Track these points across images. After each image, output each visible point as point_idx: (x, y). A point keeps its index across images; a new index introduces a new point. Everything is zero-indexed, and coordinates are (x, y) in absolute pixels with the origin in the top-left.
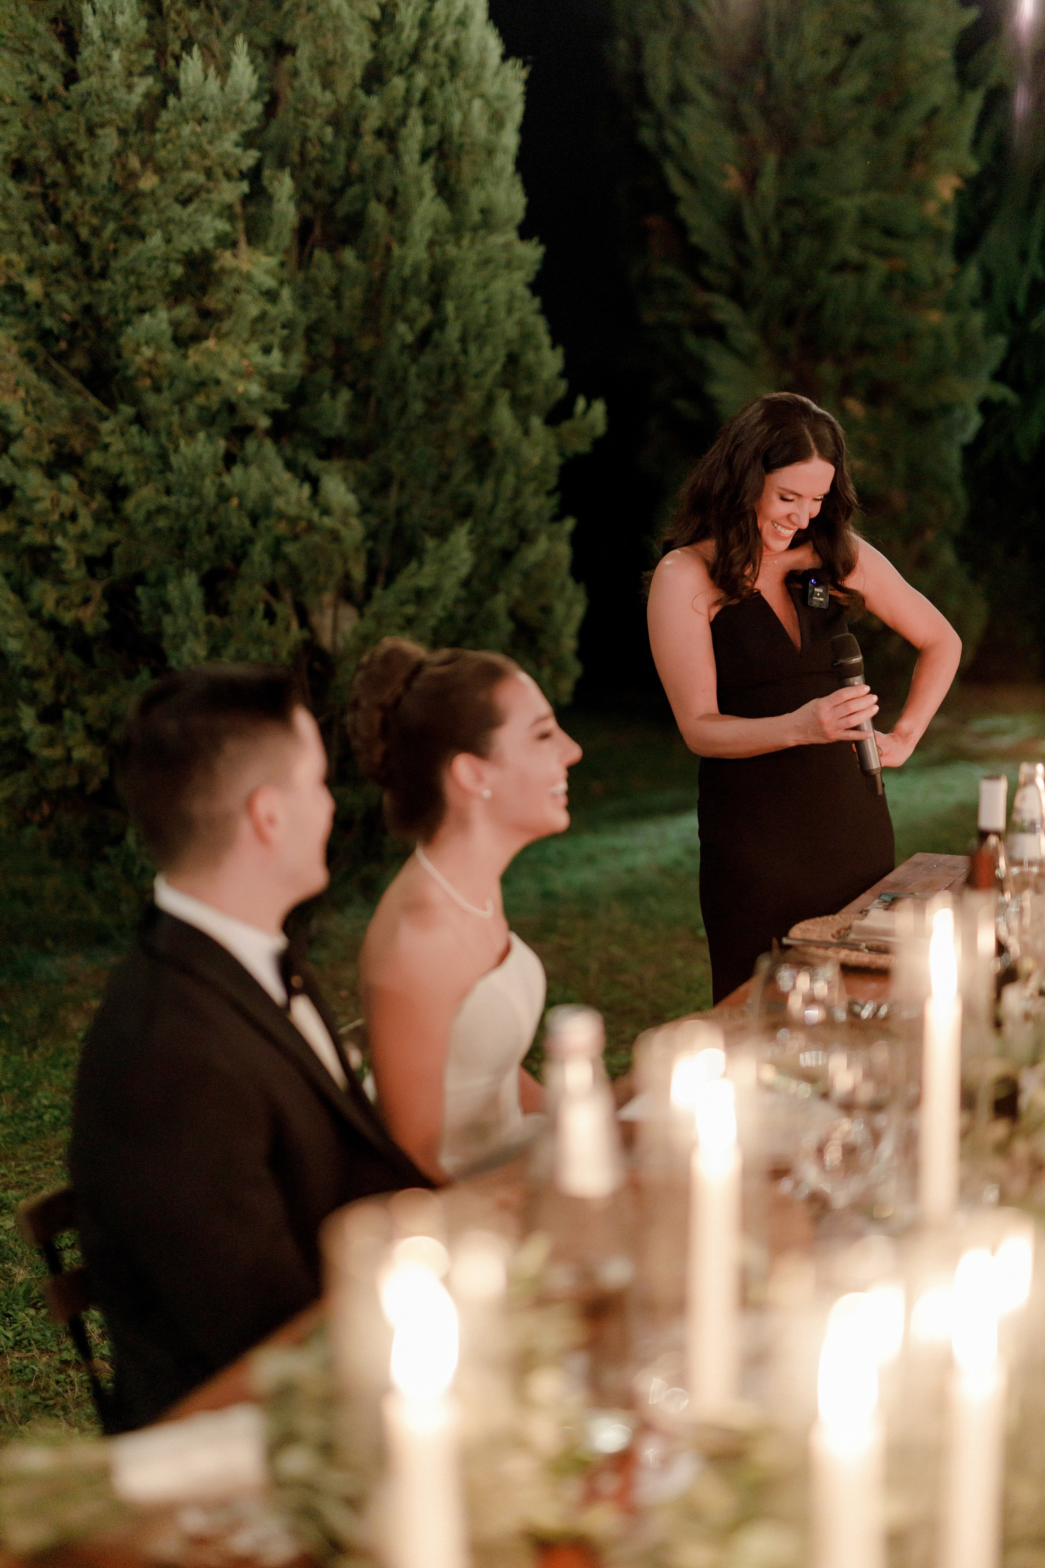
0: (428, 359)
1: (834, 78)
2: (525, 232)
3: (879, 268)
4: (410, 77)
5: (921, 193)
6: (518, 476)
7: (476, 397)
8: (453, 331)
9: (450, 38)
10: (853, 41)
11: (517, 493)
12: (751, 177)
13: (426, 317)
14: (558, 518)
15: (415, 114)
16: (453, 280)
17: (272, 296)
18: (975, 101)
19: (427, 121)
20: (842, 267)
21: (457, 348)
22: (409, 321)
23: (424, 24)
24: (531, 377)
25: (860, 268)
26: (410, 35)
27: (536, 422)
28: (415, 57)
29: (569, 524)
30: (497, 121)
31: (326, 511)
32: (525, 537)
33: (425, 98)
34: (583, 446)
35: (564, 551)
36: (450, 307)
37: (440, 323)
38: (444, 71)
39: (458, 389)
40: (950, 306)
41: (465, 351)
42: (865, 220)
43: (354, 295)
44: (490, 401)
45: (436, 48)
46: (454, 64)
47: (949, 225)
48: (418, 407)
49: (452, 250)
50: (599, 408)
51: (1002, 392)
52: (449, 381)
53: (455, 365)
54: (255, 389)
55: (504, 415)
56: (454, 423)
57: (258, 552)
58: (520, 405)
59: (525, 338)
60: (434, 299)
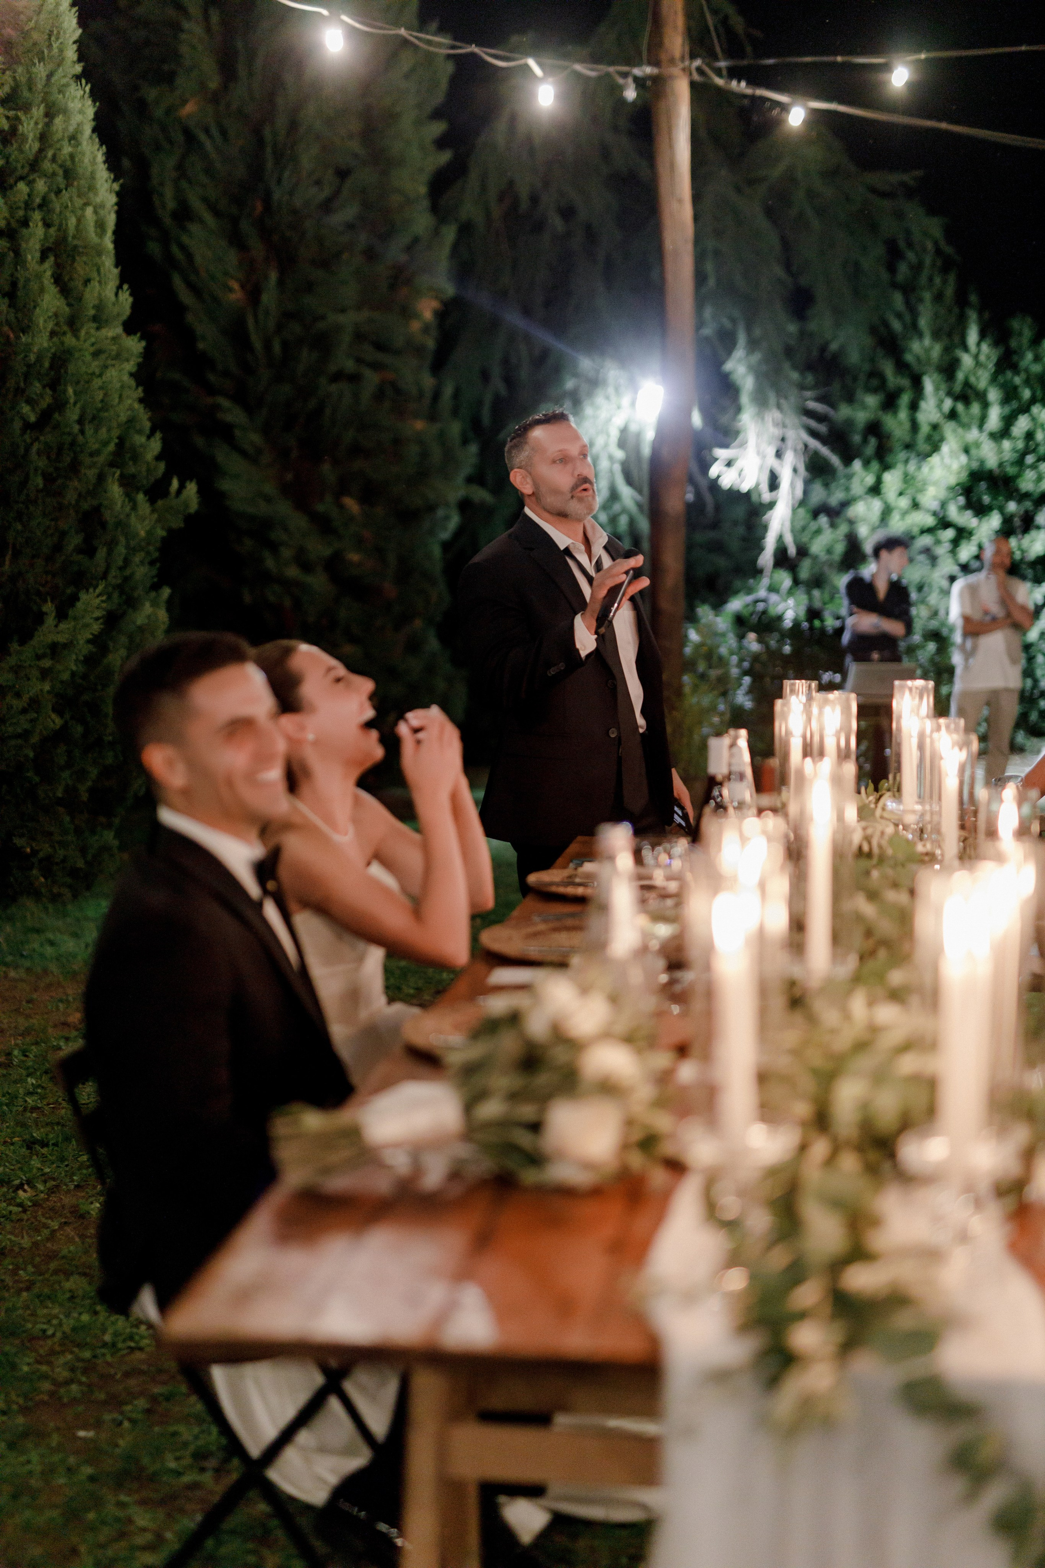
0: (48, 437)
1: (327, 206)
2: (130, 327)
3: (372, 379)
4: (30, 183)
5: (407, 313)
6: (127, 547)
7: (90, 474)
8: (73, 414)
9: (67, 150)
10: (343, 174)
11: (127, 561)
12: (254, 293)
13: (47, 400)
14: (156, 587)
15: (37, 216)
16: (71, 368)
18: (450, 234)
19: (47, 225)
20: (337, 377)
21: (76, 428)
22: (32, 402)
23: (43, 137)
24: (136, 457)
25: (354, 378)
26: (32, 146)
27: (141, 497)
28: (34, 165)
29: (166, 592)
30: (100, 225)
32: (131, 603)
33: (44, 204)
34: (177, 523)
35: (163, 615)
36: (70, 391)
37: (59, 405)
38: (60, 180)
39: (75, 467)
40: (432, 417)
41: (82, 432)
42: (359, 336)
44: (101, 478)
45: (54, 159)
46: (69, 174)
47: (431, 344)
48: (38, 482)
49: (69, 340)
50: (192, 488)
51: (476, 492)
52: (67, 459)
53: (73, 444)
55: (115, 490)
56: (71, 497)
58: (129, 483)
59: (131, 421)
60: (55, 384)
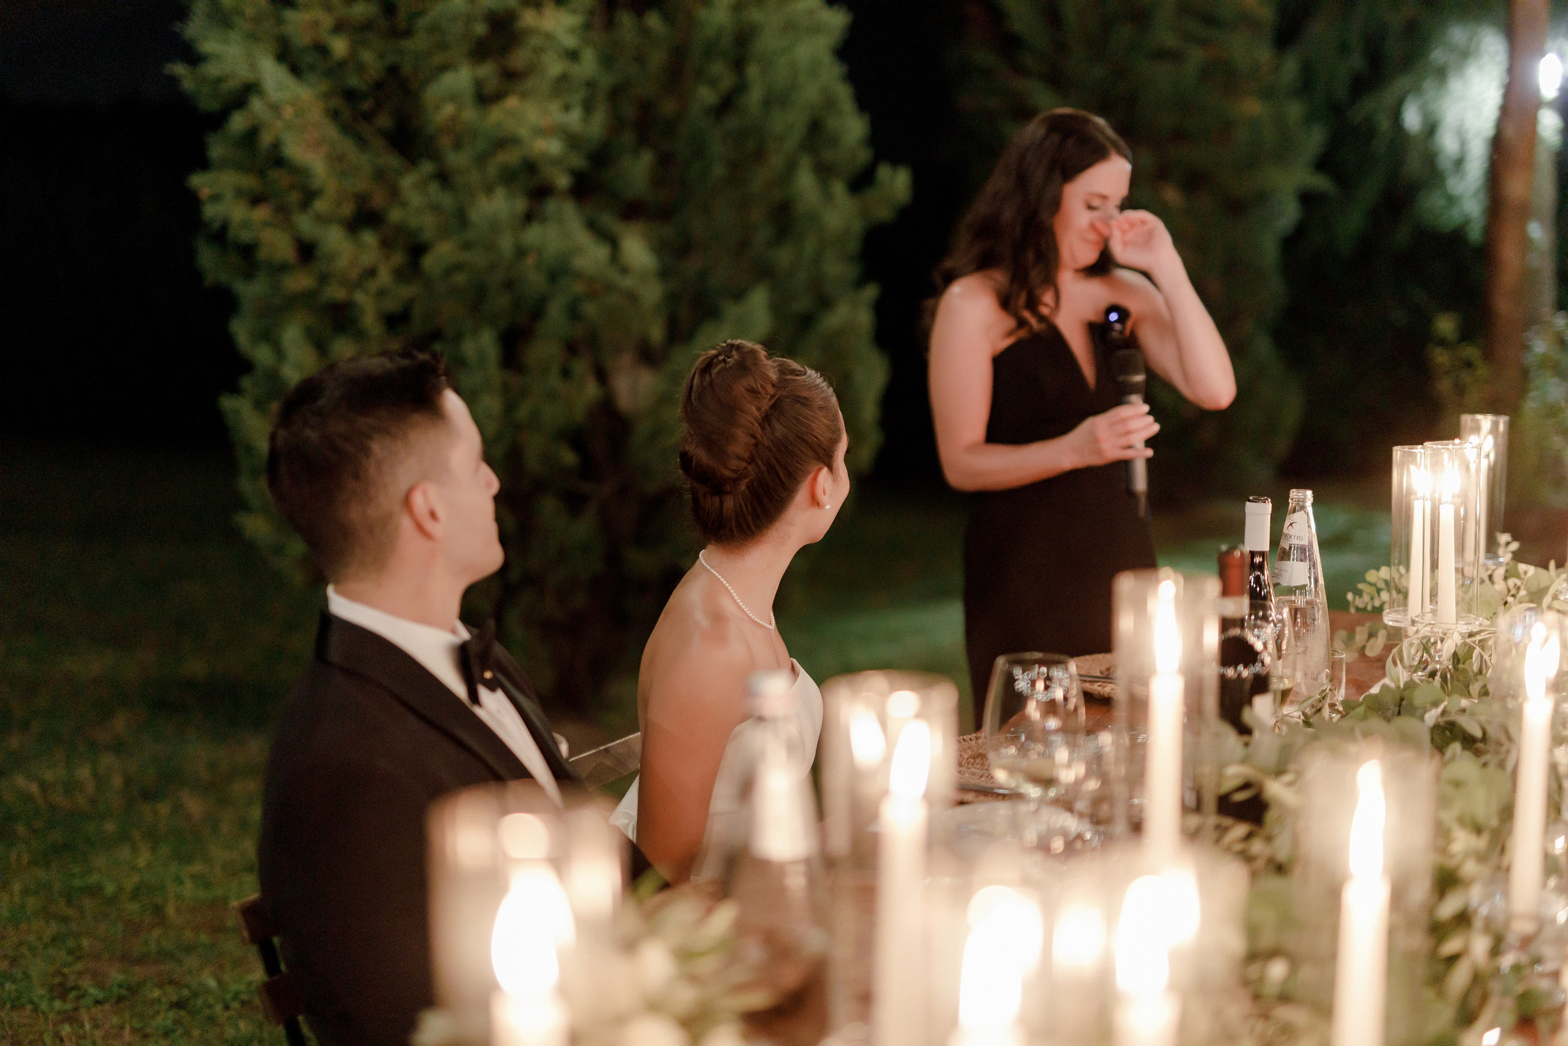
0: (732, 122)
3: (1196, 56)
6: (819, 242)
7: (776, 161)
8: (754, 96)
11: (819, 258)
13: (727, 81)
14: (859, 286)
16: (756, 45)
17: (573, 55)
21: (760, 111)
22: (713, 83)
24: (834, 142)
25: (1176, 56)
27: (839, 189)
29: (871, 292)
31: (624, 270)
32: (825, 303)
34: (884, 213)
35: (864, 319)
36: (753, 71)
37: (742, 86)
39: (759, 155)
41: (768, 114)
42: (1185, 8)
43: (658, 58)
44: (791, 167)
47: (1269, 15)
48: (719, 171)
49: (755, 14)
50: (904, 176)
51: (1320, 183)
52: (751, 144)
53: (757, 129)
54: (553, 147)
55: (806, 181)
56: (757, 187)
57: (555, 310)
58: (824, 172)
59: (830, 103)
60: (739, 64)
